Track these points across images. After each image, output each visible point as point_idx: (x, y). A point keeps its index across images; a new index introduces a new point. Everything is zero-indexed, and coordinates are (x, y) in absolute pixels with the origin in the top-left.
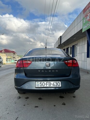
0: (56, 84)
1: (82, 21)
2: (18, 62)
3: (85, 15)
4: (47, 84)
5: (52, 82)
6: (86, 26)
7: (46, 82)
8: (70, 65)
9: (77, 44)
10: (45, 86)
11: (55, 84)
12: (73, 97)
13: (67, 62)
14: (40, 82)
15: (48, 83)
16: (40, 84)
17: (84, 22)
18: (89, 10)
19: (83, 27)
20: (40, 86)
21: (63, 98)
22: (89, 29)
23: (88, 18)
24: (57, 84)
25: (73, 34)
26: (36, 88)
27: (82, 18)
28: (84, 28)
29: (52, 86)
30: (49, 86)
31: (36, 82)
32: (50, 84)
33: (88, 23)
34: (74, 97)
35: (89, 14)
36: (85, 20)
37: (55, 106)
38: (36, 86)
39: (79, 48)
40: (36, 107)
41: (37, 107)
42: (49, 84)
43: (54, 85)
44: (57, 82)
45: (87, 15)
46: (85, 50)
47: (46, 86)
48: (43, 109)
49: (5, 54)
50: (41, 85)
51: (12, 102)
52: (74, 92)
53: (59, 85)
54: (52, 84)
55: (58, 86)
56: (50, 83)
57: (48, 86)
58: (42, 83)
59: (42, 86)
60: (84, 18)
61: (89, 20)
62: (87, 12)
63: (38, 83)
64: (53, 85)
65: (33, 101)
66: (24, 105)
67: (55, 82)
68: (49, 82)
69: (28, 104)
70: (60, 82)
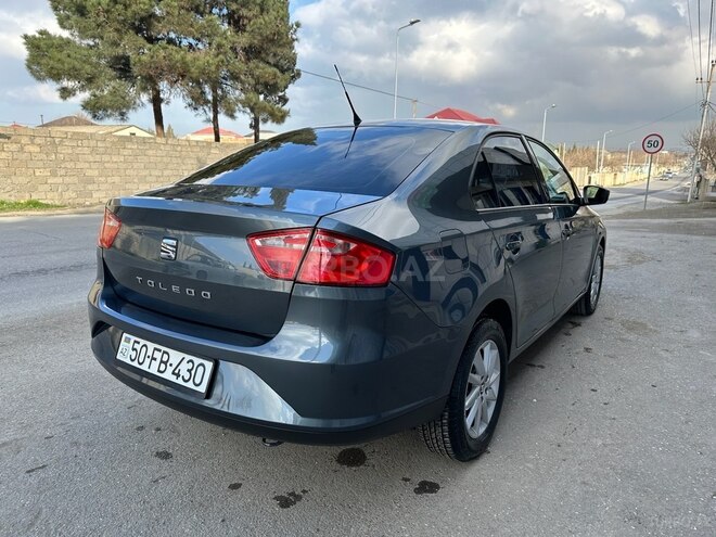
0: (189, 371)
4: (153, 358)
5: (175, 356)
7: (155, 349)
10: (145, 366)
11: (184, 367)
14: (135, 342)
15: (158, 355)
16: (133, 349)
20: (128, 360)
24: (193, 372)
26: (117, 363)
29: (167, 374)
30: (159, 371)
31: (125, 335)
32: (166, 363)
37: (234, 487)
38: (118, 357)
40: (160, 454)
41: (166, 456)
42: (162, 362)
43: (178, 375)
44: (197, 361)
47: (147, 370)
48: (163, 478)
50: (134, 354)
53: (198, 380)
54: (171, 365)
55: (190, 385)
56: (165, 358)
57: (154, 369)
58: (138, 352)
59: (136, 364)
63: (129, 341)
64: (173, 373)
66: (140, 429)
67: (188, 357)
68: (164, 352)
69: (157, 430)
70: (209, 366)
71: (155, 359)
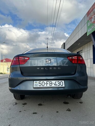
1: (86, 25)
2: (14, 59)
3: (89, 17)
4: (47, 84)
5: (54, 82)
6: (91, 29)
7: (47, 82)
8: (75, 62)
9: (82, 50)
10: (45, 86)
11: (57, 83)
12: (79, 102)
13: (71, 58)
14: (39, 82)
15: (49, 83)
16: (39, 83)
17: (89, 25)
18: (93, 12)
19: (87, 30)
20: (38, 86)
21: (67, 104)
22: (94, 31)
23: (93, 20)
24: (60, 83)
25: (77, 39)
26: (34, 88)
27: (86, 21)
28: (89, 31)
29: (53, 86)
30: (50, 86)
31: (34, 81)
33: (93, 26)
34: (81, 103)
35: (93, 17)
36: (89, 23)
37: (57, 112)
38: (34, 87)
39: (85, 54)
40: (34, 113)
41: (36, 113)
42: (50, 84)
43: (56, 85)
44: (60, 81)
45: (91, 18)
46: (91, 55)
48: (42, 116)
49: (6, 64)
50: (40, 85)
51: (6, 108)
52: (81, 97)
53: (62, 85)
54: (53, 84)
55: (60, 86)
56: (51, 83)
57: (48, 86)
58: (41, 83)
59: (42, 86)
60: (88, 21)
61: (93, 22)
62: (91, 14)
63: (37, 82)
64: (55, 85)
65: (32, 107)
66: (20, 112)
67: (57, 81)
69: (25, 110)
70: (63, 81)
71: (48, 84)
